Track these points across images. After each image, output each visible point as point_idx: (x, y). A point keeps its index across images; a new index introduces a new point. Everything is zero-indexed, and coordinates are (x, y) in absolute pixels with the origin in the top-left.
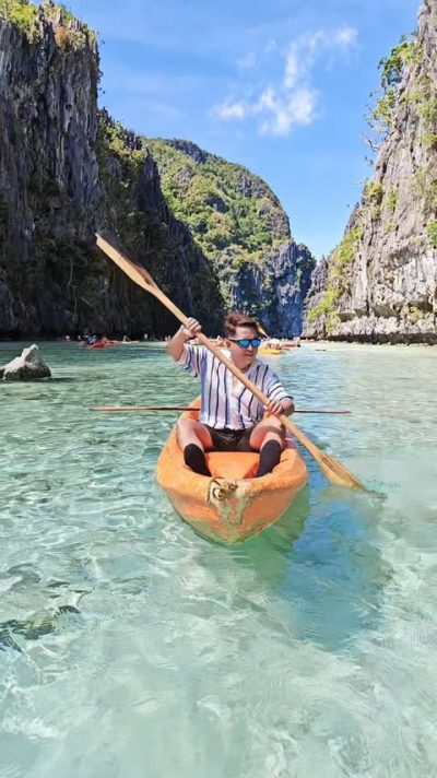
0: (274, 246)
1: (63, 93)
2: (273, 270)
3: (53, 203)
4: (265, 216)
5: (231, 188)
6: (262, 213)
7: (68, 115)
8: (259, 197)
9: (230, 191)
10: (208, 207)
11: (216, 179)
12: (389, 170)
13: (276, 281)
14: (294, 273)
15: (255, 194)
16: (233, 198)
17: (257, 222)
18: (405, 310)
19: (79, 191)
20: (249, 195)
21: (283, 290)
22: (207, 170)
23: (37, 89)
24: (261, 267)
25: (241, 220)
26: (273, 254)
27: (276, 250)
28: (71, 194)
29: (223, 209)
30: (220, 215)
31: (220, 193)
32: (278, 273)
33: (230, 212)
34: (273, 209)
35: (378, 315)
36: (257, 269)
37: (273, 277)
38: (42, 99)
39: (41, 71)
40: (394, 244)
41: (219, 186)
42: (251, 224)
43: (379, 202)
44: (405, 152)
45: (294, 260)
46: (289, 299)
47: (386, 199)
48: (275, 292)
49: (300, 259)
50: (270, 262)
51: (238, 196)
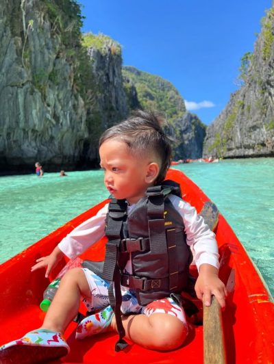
0: (180, 115)
1: (114, 72)
2: (180, 127)
3: (113, 114)
4: (172, 100)
5: (154, 87)
6: (171, 98)
7: (116, 79)
8: (168, 91)
9: (154, 89)
10: (145, 98)
11: (147, 83)
12: (246, 97)
13: (182, 132)
14: (191, 128)
15: (166, 89)
16: (156, 92)
17: (169, 103)
18: (256, 146)
19: (120, 108)
20: (163, 90)
21: (185, 136)
22: (141, 80)
23: (105, 72)
24: (174, 126)
25: (160, 103)
26: (179, 119)
27: (181, 117)
28: (118, 109)
29: (152, 98)
30: (151, 101)
31: (149, 90)
32: (183, 128)
33: (156, 100)
34: (176, 96)
35: (245, 148)
36: (172, 127)
37: (181, 131)
38: (107, 75)
39: (107, 65)
40: (251, 123)
41: (148, 86)
42: (165, 105)
43: (243, 108)
44: (252, 92)
45: (190, 122)
46: (189, 141)
47: (246, 108)
48: (182, 137)
49: (193, 121)
50: (178, 123)
51: (158, 91)
